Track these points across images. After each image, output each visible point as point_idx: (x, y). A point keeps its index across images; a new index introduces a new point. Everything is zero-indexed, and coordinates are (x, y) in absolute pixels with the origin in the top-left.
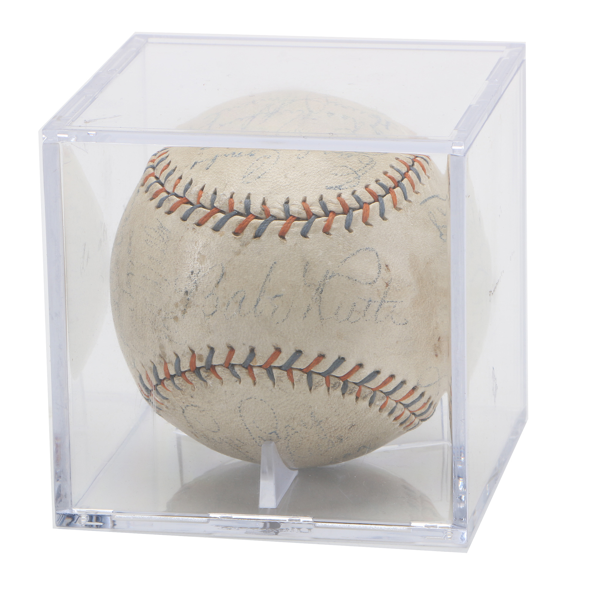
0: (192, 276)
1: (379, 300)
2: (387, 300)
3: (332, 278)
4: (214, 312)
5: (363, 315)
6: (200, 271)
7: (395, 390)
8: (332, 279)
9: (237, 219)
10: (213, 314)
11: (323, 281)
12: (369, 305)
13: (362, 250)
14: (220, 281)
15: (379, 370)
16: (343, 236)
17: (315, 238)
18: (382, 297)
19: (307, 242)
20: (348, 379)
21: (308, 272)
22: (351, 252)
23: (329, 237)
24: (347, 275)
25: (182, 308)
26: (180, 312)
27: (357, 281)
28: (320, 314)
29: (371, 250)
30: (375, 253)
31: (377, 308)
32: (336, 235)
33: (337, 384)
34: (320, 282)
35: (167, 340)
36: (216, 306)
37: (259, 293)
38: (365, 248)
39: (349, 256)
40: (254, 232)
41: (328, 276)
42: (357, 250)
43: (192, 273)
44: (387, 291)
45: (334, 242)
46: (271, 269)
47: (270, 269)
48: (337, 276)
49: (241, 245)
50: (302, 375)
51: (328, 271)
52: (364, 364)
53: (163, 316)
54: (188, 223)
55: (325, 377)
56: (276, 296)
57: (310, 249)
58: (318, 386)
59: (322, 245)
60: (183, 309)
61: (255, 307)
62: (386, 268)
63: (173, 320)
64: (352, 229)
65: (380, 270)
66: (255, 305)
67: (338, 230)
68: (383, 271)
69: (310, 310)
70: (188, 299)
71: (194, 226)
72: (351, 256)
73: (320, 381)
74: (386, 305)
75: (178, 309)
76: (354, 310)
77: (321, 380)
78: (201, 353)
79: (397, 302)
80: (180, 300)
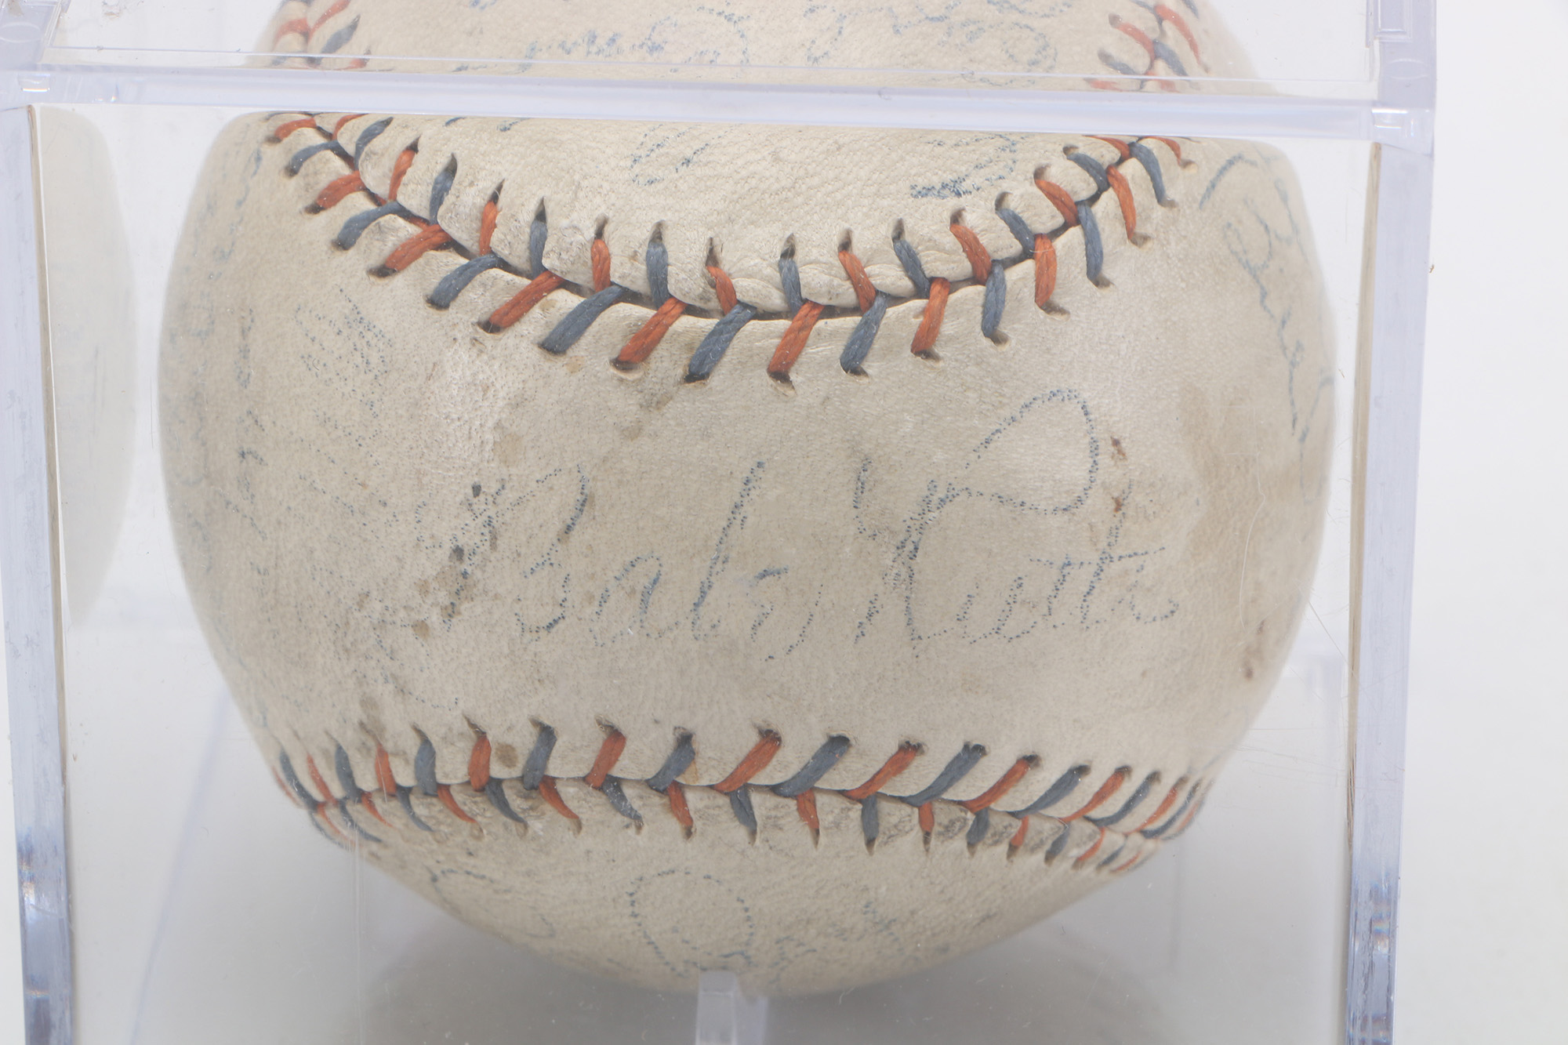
0: (475, 500)
1: (1095, 557)
2: (1117, 552)
3: (948, 503)
4: (554, 620)
5: (1045, 610)
6: (503, 487)
7: (1128, 807)
8: (948, 507)
9: (625, 318)
10: (550, 626)
11: (919, 517)
12: (1064, 576)
13: (1039, 402)
14: (573, 524)
15: (1086, 764)
16: (979, 360)
17: (888, 374)
18: (1103, 545)
19: (863, 391)
20: (992, 806)
21: (870, 490)
22: (1006, 413)
23: (932, 368)
24: (994, 490)
25: (443, 598)
26: (436, 611)
27: (1028, 505)
28: (908, 624)
29: (1066, 398)
30: (1080, 406)
31: (1088, 583)
32: (956, 360)
33: (958, 824)
34: (909, 523)
35: (391, 687)
36: (561, 602)
37: (709, 563)
38: (1048, 391)
39: (998, 427)
40: (686, 362)
41: (935, 499)
42: (1022, 402)
43: (477, 490)
44: (1119, 525)
45: (950, 383)
46: (748, 487)
47: (745, 487)
48: (964, 496)
49: (641, 406)
50: (846, 808)
51: (935, 484)
52: (1041, 756)
53: (376, 616)
54: (456, 321)
55: (919, 808)
56: (764, 575)
57: (874, 413)
58: (897, 834)
59: (912, 399)
60: (447, 603)
61: (695, 610)
62: (1112, 449)
63: (410, 631)
64: (1005, 331)
65: (1097, 459)
66: (696, 601)
67: (962, 342)
68: (1104, 460)
69: (877, 612)
70: (465, 575)
71: (477, 332)
72: (1007, 427)
73: (904, 822)
74: (1115, 568)
75: (430, 600)
76: (1019, 599)
77: (907, 818)
78: (508, 739)
79: (1146, 553)
80: (434, 573)
